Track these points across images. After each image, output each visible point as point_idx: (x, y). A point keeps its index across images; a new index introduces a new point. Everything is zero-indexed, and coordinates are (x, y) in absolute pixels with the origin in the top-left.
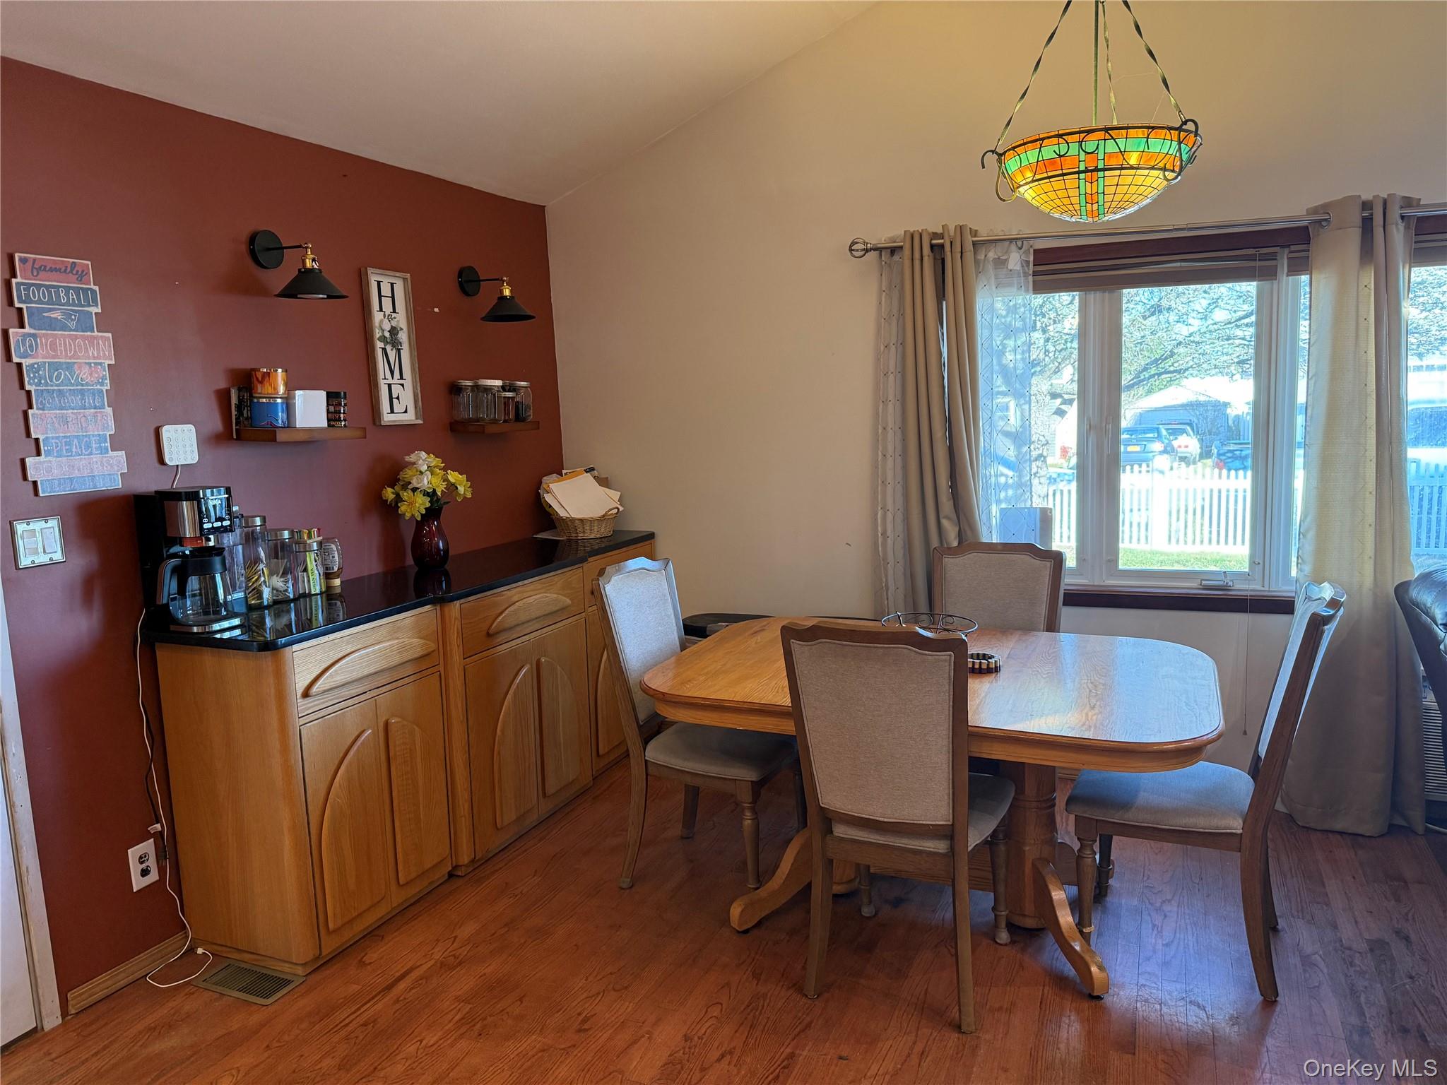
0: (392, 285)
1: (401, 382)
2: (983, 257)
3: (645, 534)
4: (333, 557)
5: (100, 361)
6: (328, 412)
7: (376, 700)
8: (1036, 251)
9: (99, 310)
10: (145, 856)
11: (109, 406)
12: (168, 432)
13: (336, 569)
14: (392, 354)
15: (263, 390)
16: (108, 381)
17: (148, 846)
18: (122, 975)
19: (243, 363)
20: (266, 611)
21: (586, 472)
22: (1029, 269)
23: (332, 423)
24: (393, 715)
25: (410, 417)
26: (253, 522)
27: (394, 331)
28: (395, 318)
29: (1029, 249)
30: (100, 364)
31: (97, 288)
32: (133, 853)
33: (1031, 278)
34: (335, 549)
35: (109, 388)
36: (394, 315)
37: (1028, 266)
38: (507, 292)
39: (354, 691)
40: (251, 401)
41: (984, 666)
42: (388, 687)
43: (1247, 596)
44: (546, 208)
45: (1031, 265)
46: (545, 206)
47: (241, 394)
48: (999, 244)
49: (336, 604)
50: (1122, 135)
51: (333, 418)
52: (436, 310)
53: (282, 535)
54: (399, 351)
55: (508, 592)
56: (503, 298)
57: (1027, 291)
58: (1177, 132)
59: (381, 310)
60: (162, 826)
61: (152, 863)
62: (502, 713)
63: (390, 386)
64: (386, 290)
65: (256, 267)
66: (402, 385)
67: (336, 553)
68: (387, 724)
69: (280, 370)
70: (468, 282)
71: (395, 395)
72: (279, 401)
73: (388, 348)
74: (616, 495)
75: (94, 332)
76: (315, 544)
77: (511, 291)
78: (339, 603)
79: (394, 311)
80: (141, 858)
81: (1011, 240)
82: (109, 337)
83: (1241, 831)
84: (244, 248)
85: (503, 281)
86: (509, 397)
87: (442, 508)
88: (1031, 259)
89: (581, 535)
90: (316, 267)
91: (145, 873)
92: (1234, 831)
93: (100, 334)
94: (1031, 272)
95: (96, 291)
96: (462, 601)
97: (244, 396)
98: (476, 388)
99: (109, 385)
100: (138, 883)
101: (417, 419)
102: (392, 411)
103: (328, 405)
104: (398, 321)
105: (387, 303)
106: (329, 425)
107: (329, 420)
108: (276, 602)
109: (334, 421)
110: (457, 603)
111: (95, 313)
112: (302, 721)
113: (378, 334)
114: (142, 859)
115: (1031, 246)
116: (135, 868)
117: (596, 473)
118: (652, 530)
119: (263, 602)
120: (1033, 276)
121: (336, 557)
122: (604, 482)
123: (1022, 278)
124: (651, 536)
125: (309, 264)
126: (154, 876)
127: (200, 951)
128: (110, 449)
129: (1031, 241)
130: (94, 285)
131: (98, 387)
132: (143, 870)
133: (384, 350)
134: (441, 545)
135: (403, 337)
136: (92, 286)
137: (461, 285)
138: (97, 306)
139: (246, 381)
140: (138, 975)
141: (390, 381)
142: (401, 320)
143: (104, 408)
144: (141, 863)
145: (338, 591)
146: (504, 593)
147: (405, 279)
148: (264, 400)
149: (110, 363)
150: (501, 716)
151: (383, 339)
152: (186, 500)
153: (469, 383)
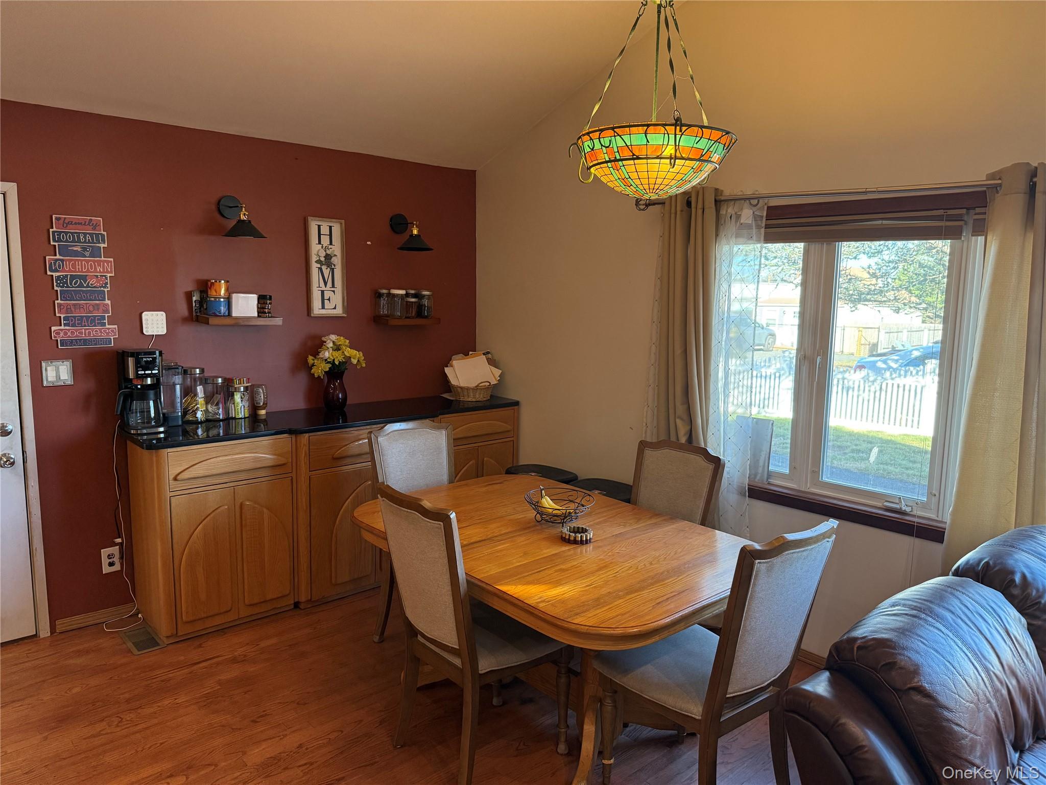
0: (330, 227)
1: (333, 289)
2: (724, 213)
3: (511, 401)
4: (260, 397)
5: (104, 274)
6: (258, 308)
7: (234, 489)
8: (769, 208)
9: (106, 246)
10: (112, 555)
11: (108, 300)
12: (146, 316)
13: (262, 404)
14: (326, 272)
15: (212, 293)
16: (109, 286)
17: (115, 550)
18: (91, 619)
19: (204, 276)
20: (200, 425)
21: (484, 354)
22: (762, 223)
23: (260, 314)
24: (248, 500)
25: (339, 311)
26: (195, 371)
27: (328, 257)
28: (331, 248)
29: (763, 207)
30: (105, 276)
31: (105, 233)
32: (105, 552)
33: (763, 230)
34: (262, 392)
35: (109, 289)
36: (330, 247)
37: (762, 220)
38: (415, 232)
39: (221, 481)
40: (206, 299)
41: (572, 538)
42: (245, 482)
43: (914, 522)
44: (476, 172)
45: (764, 219)
46: (476, 171)
47: (203, 294)
48: (738, 202)
49: (260, 426)
50: (627, 132)
51: (261, 312)
52: (369, 243)
53: (217, 381)
54: (333, 270)
55: (356, 432)
56: (412, 235)
57: (759, 241)
58: (674, 127)
59: (320, 243)
60: (122, 540)
61: (116, 559)
62: (342, 510)
63: (323, 292)
64: (325, 230)
65: (223, 218)
66: (334, 291)
67: (262, 394)
68: (241, 505)
69: (223, 282)
70: (399, 224)
71: (326, 297)
72: (222, 300)
73: (324, 268)
74: (497, 372)
75: (101, 258)
76: (242, 388)
77: (419, 231)
78: (262, 425)
79: (331, 243)
80: (109, 555)
81: (745, 199)
82: (111, 262)
83: (700, 717)
84: (214, 207)
85: (414, 224)
86: (413, 302)
87: (344, 371)
88: (765, 214)
89: (462, 398)
90: (245, 219)
91: (111, 564)
92: (693, 716)
93: (105, 259)
94: (763, 225)
95: (104, 235)
96: (311, 434)
97: (203, 296)
98: (389, 294)
99: (109, 288)
100: (106, 569)
101: (343, 313)
102: (323, 307)
103: (258, 302)
104: (334, 251)
105: (325, 240)
106: (258, 316)
107: (258, 313)
108: (207, 421)
109: (261, 313)
110: (307, 435)
111: (103, 247)
112: (172, 494)
113: (314, 258)
114: (109, 557)
115: (766, 204)
116: (105, 561)
117: (490, 356)
118: (518, 400)
119: (198, 420)
120: (765, 228)
121: (262, 397)
122: (492, 362)
123: (754, 230)
124: (517, 403)
125: (243, 217)
126: (117, 567)
127: (140, 616)
128: (107, 323)
129: (766, 200)
130: (104, 231)
131: (102, 289)
132: (110, 563)
133: (320, 269)
134: (340, 395)
135: (337, 261)
136: (102, 232)
137: (391, 225)
138: (104, 243)
139: (204, 287)
140: (98, 621)
141: (324, 288)
142: (337, 249)
143: (105, 301)
144: (110, 559)
145: (264, 417)
146: (353, 432)
147: (341, 224)
148: (213, 299)
149: (111, 275)
150: (341, 512)
151: (319, 262)
152: (131, 357)
153: (385, 291)
